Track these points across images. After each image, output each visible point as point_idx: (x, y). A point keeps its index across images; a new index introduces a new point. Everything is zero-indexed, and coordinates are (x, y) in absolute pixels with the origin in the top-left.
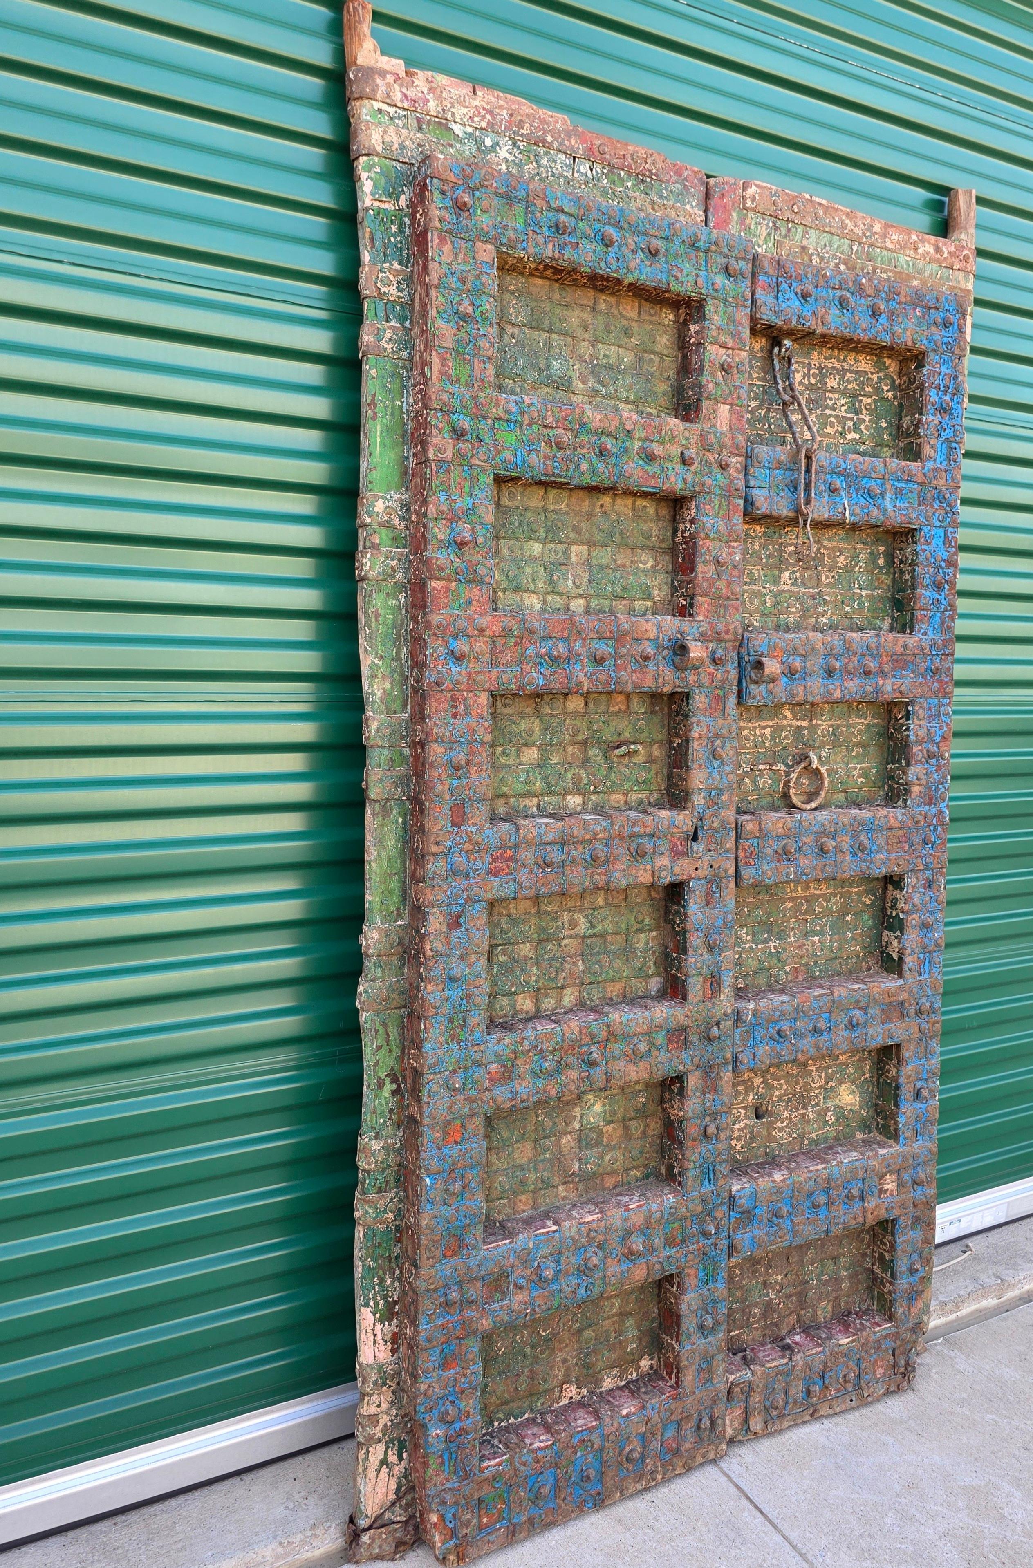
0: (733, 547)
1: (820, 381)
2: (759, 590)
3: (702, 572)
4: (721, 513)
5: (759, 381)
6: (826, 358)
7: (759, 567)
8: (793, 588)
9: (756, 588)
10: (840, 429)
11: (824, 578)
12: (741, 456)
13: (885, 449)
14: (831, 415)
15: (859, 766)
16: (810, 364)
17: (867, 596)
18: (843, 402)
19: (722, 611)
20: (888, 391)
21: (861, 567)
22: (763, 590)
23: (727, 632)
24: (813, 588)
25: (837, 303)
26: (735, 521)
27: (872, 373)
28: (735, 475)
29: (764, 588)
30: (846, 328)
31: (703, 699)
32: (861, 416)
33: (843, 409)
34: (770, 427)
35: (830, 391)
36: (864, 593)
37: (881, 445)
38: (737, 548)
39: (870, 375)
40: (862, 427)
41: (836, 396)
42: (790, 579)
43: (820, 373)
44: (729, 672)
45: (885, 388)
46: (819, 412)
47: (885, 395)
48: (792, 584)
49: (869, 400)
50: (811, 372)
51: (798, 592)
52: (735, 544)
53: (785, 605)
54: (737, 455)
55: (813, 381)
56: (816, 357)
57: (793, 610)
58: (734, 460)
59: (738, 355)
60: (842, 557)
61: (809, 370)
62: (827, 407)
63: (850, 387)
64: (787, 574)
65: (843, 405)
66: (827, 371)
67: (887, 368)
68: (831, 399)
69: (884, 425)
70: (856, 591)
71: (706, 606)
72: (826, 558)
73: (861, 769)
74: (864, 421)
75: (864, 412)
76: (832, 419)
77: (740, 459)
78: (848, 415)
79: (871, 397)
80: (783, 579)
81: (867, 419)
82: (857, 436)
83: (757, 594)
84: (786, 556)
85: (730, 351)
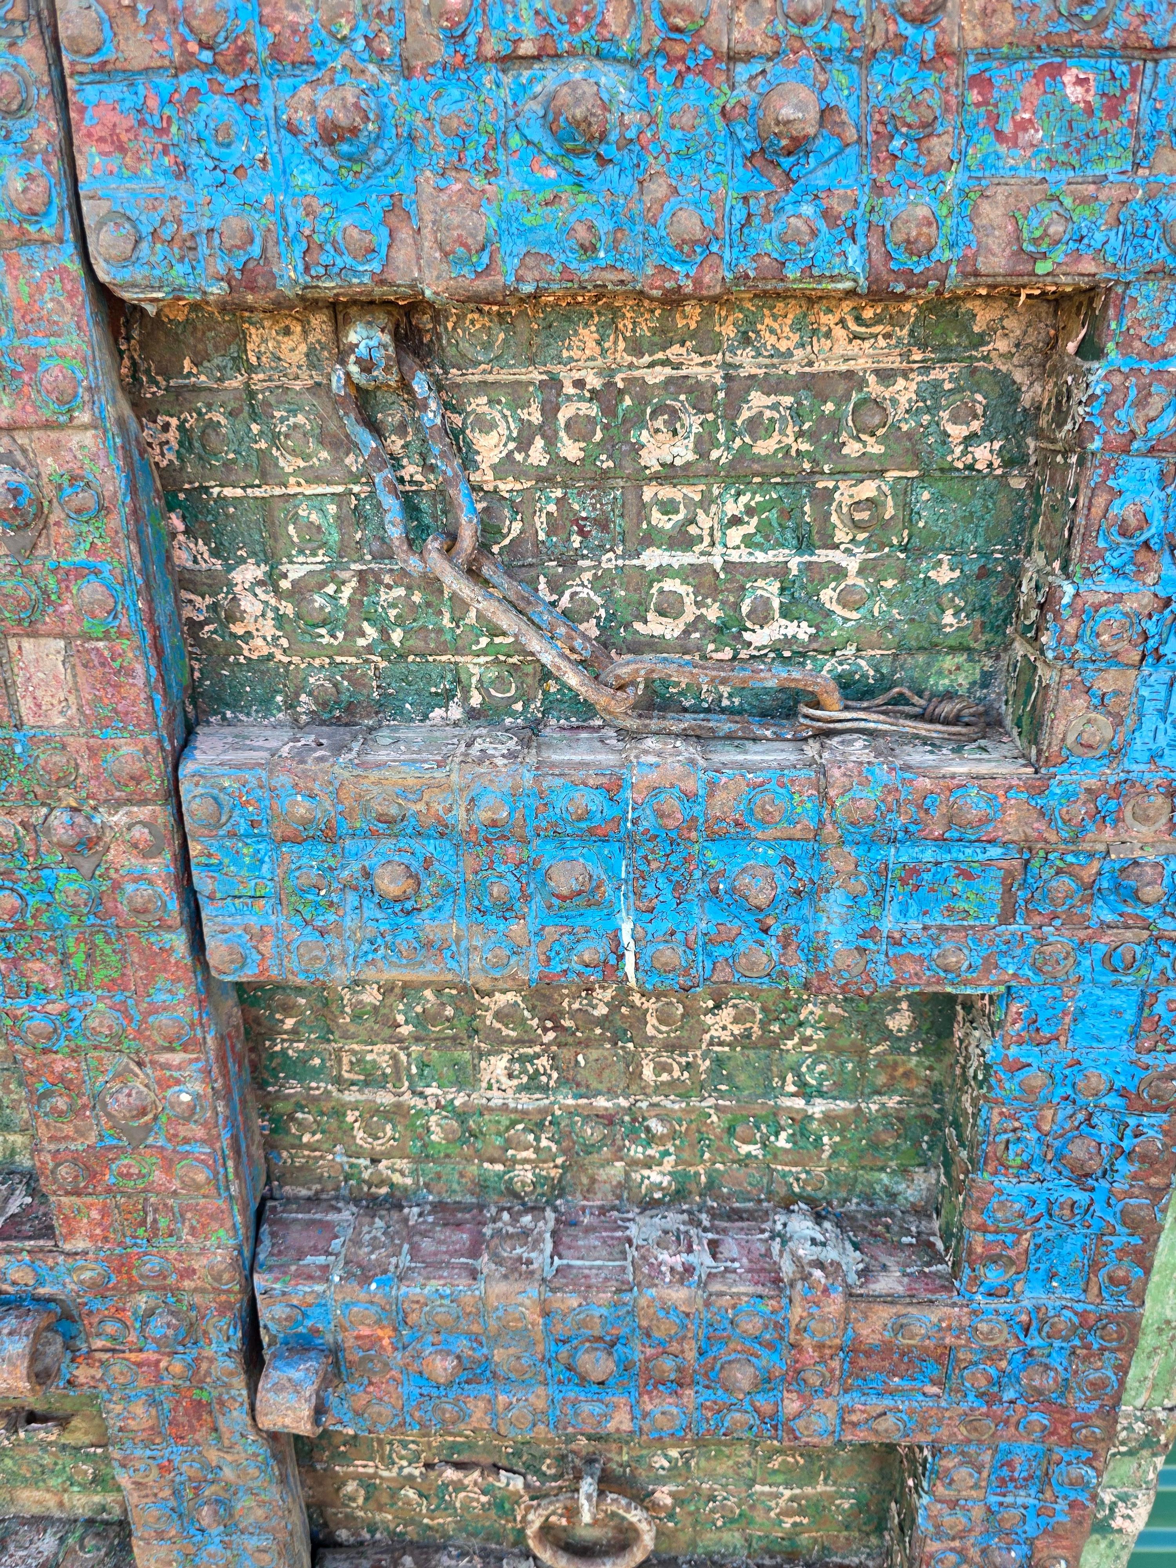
0: (167, 1066)
1: (609, 445)
2: (398, 1106)
3: (52, 1139)
4: (100, 975)
5: (318, 479)
6: (636, 348)
7: (389, 1047)
8: (526, 1102)
9: (385, 1098)
10: (713, 614)
11: (648, 1072)
12: (143, 802)
13: (949, 662)
14: (663, 572)
15: (788, 1493)
16: (555, 383)
17: (828, 1119)
18: (732, 508)
19: (163, 1223)
20: (970, 440)
21: (806, 1041)
22: (419, 1102)
23: (189, 1273)
24: (611, 1093)
25: (536, 133)
26: (161, 997)
27: (886, 376)
28: (135, 862)
29: (421, 1094)
30: (588, 249)
31: (139, 1410)
32: (823, 556)
33: (735, 535)
34: (385, 634)
35: (658, 478)
36: (818, 1107)
37: (932, 648)
38: (179, 1068)
39: (874, 387)
40: (827, 595)
41: (694, 493)
42: (510, 1076)
43: (609, 411)
44: (211, 1360)
45: (957, 432)
46: (609, 561)
47: (956, 456)
48: (521, 1088)
49: (868, 489)
50: (563, 416)
51: (546, 1111)
52: (176, 1058)
53: (499, 1141)
54: (129, 801)
55: (571, 450)
56: (592, 348)
57: (530, 1154)
58: (119, 818)
59: (55, 448)
60: (726, 1014)
61: (550, 411)
62: (649, 539)
63: (765, 447)
64: (498, 1065)
65: (736, 521)
66: (642, 400)
67: (981, 340)
68: (668, 507)
69: (944, 575)
70: (787, 1102)
71: (95, 1215)
72: (652, 1020)
73: (792, 1499)
74: (839, 572)
75: (841, 535)
76: (669, 585)
77: (144, 812)
78: (760, 557)
79: (880, 473)
80: (485, 1077)
81: (852, 565)
82: (803, 631)
83: (396, 1114)
84: (489, 1016)
85: (22, 438)
